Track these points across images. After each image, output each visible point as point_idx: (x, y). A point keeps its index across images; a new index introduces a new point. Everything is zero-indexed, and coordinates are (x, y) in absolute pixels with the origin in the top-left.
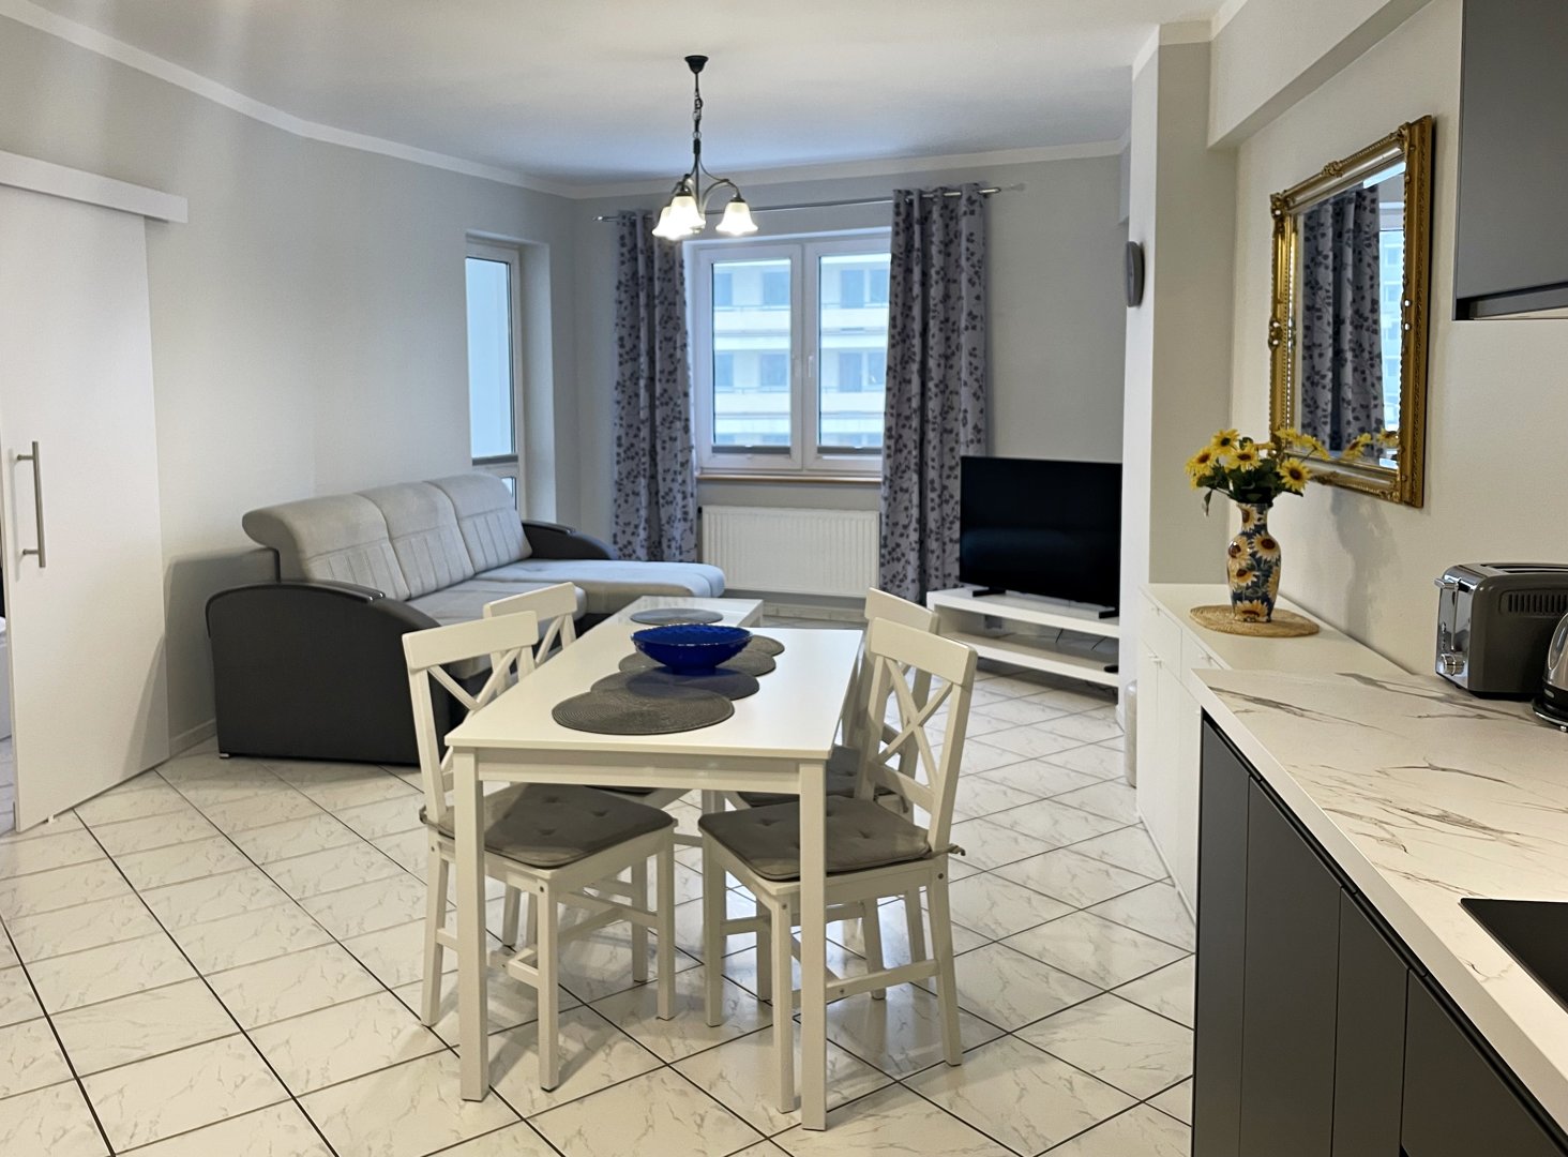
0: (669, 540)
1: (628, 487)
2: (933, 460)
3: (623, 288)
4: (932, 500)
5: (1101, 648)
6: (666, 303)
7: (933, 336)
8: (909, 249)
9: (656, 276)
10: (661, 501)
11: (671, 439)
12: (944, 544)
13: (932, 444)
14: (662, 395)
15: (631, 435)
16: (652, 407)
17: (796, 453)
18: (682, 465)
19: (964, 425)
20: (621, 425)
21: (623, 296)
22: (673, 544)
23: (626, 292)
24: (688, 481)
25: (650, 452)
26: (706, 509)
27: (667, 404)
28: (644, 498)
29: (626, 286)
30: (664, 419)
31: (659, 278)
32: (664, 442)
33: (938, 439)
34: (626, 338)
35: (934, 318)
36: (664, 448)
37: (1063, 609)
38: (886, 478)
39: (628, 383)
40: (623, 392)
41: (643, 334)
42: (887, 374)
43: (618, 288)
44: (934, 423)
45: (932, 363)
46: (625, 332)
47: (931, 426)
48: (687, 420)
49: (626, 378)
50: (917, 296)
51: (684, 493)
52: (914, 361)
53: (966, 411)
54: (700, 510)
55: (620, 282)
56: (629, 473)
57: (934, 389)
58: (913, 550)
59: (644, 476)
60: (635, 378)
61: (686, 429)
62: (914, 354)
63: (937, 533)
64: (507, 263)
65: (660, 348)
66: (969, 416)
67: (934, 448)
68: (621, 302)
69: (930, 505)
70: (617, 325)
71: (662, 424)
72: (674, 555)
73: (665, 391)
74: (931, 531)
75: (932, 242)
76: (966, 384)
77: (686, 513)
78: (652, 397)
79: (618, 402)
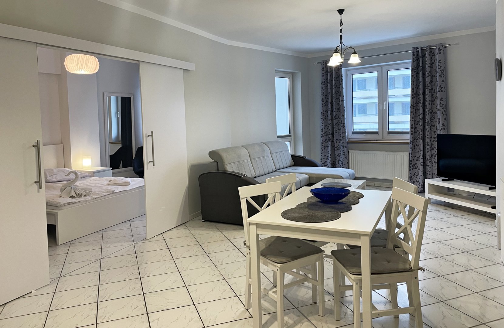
0: (338, 161)
1: (325, 145)
2: (428, 135)
3: (323, 84)
4: (428, 149)
5: (490, 200)
6: (337, 87)
7: (427, 94)
8: (418, 66)
9: (334, 79)
10: (335, 149)
11: (338, 129)
12: (432, 163)
13: (427, 130)
14: (335, 116)
15: (326, 128)
16: (332, 120)
17: (380, 134)
18: (342, 137)
19: (439, 124)
20: (323, 126)
21: (323, 86)
22: (340, 162)
23: (324, 85)
24: (345, 143)
25: (332, 133)
26: (350, 151)
27: (337, 119)
28: (330, 148)
29: (324, 83)
30: (336, 123)
31: (334, 80)
32: (336, 130)
33: (429, 128)
34: (324, 99)
35: (427, 88)
36: (336, 132)
37: (476, 186)
38: (411, 141)
39: (325, 113)
40: (323, 115)
41: (329, 97)
42: (411, 107)
43: (321, 84)
44: (428, 123)
45: (427, 103)
46: (324, 97)
47: (427, 124)
48: (344, 123)
49: (324, 111)
50: (421, 81)
51: (343, 146)
52: (420, 103)
53: (439, 119)
54: (348, 152)
55: (322, 82)
56: (325, 140)
57: (428, 112)
58: (421, 165)
59: (330, 141)
60: (327, 111)
61: (344, 126)
62: (420, 100)
63: (430, 160)
64: (288, 78)
65: (335, 102)
66: (440, 120)
67: (428, 131)
68: (322, 88)
69: (427, 150)
70: (321, 95)
71: (336, 125)
72: (341, 166)
73: (337, 115)
74: (428, 159)
75: (426, 64)
76: (439, 110)
77: (344, 152)
78: (332, 117)
79: (322, 119)
